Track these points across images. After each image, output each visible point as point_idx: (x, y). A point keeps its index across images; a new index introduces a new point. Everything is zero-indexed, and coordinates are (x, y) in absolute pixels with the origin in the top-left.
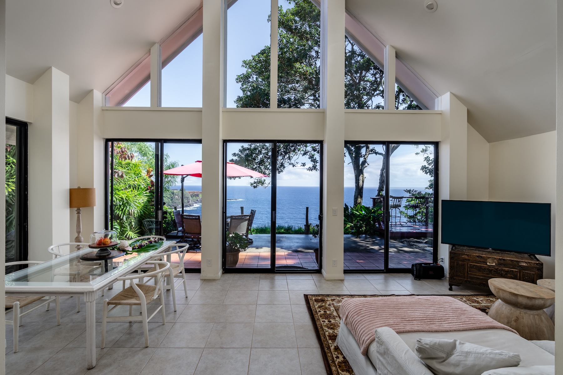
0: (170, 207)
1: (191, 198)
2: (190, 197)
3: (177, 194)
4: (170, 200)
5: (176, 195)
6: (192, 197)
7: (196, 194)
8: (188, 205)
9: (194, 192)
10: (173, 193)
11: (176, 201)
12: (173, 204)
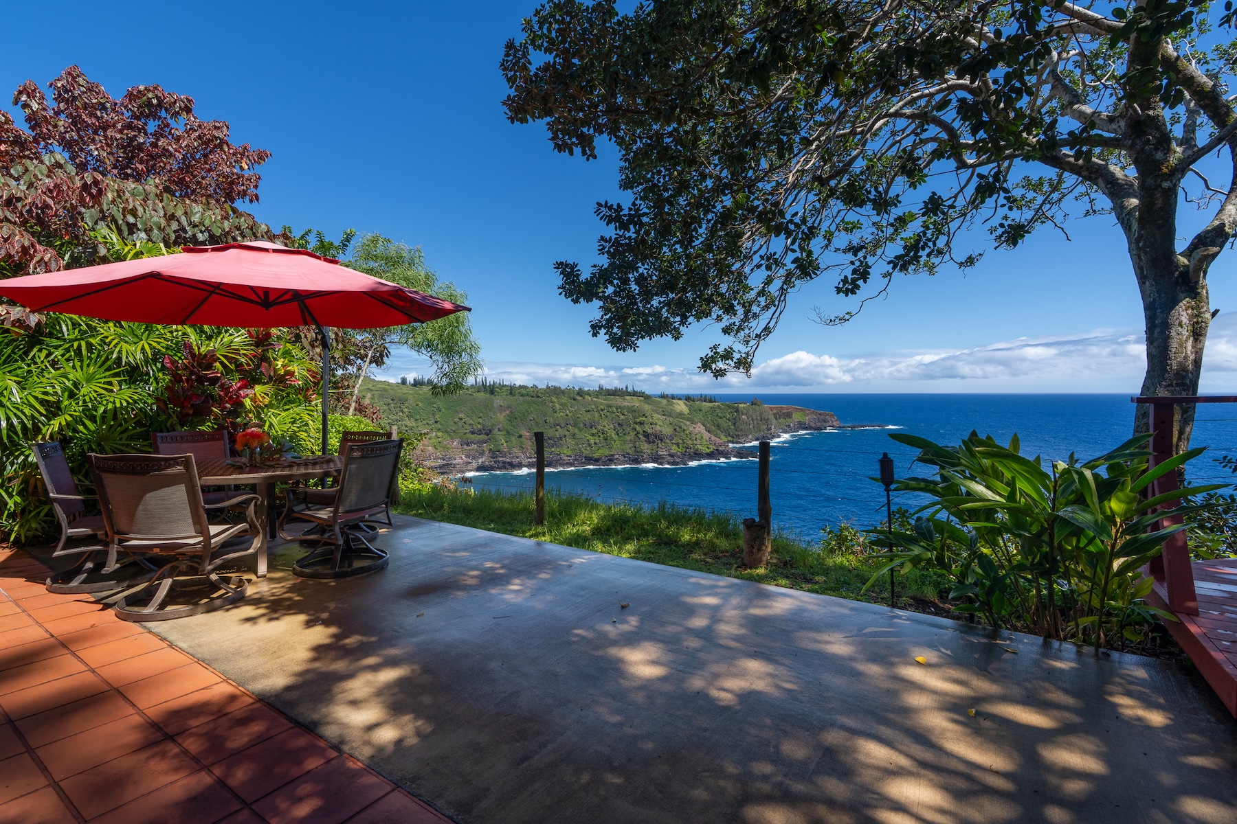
0: (730, 439)
1: (774, 421)
2: (772, 417)
3: (745, 411)
4: (730, 424)
5: (743, 414)
6: (776, 418)
7: (785, 411)
8: (768, 435)
9: (782, 408)
10: (737, 410)
11: (743, 427)
12: (736, 433)
